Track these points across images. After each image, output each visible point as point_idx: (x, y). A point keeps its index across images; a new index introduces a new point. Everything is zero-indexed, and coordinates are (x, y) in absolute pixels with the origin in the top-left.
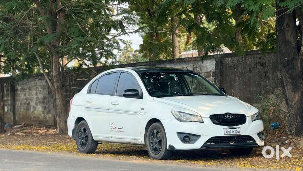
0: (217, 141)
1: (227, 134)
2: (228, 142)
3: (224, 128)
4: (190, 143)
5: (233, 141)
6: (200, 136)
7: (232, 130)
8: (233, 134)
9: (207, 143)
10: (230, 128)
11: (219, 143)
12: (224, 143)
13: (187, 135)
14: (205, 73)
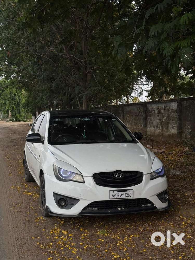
0: (100, 206)
1: (113, 198)
2: (115, 207)
3: (110, 191)
4: (66, 207)
5: (122, 205)
6: (78, 200)
7: (120, 193)
8: (121, 197)
9: (88, 209)
10: (118, 191)
11: (103, 208)
12: (110, 208)
13: (63, 197)
14: (171, 110)
